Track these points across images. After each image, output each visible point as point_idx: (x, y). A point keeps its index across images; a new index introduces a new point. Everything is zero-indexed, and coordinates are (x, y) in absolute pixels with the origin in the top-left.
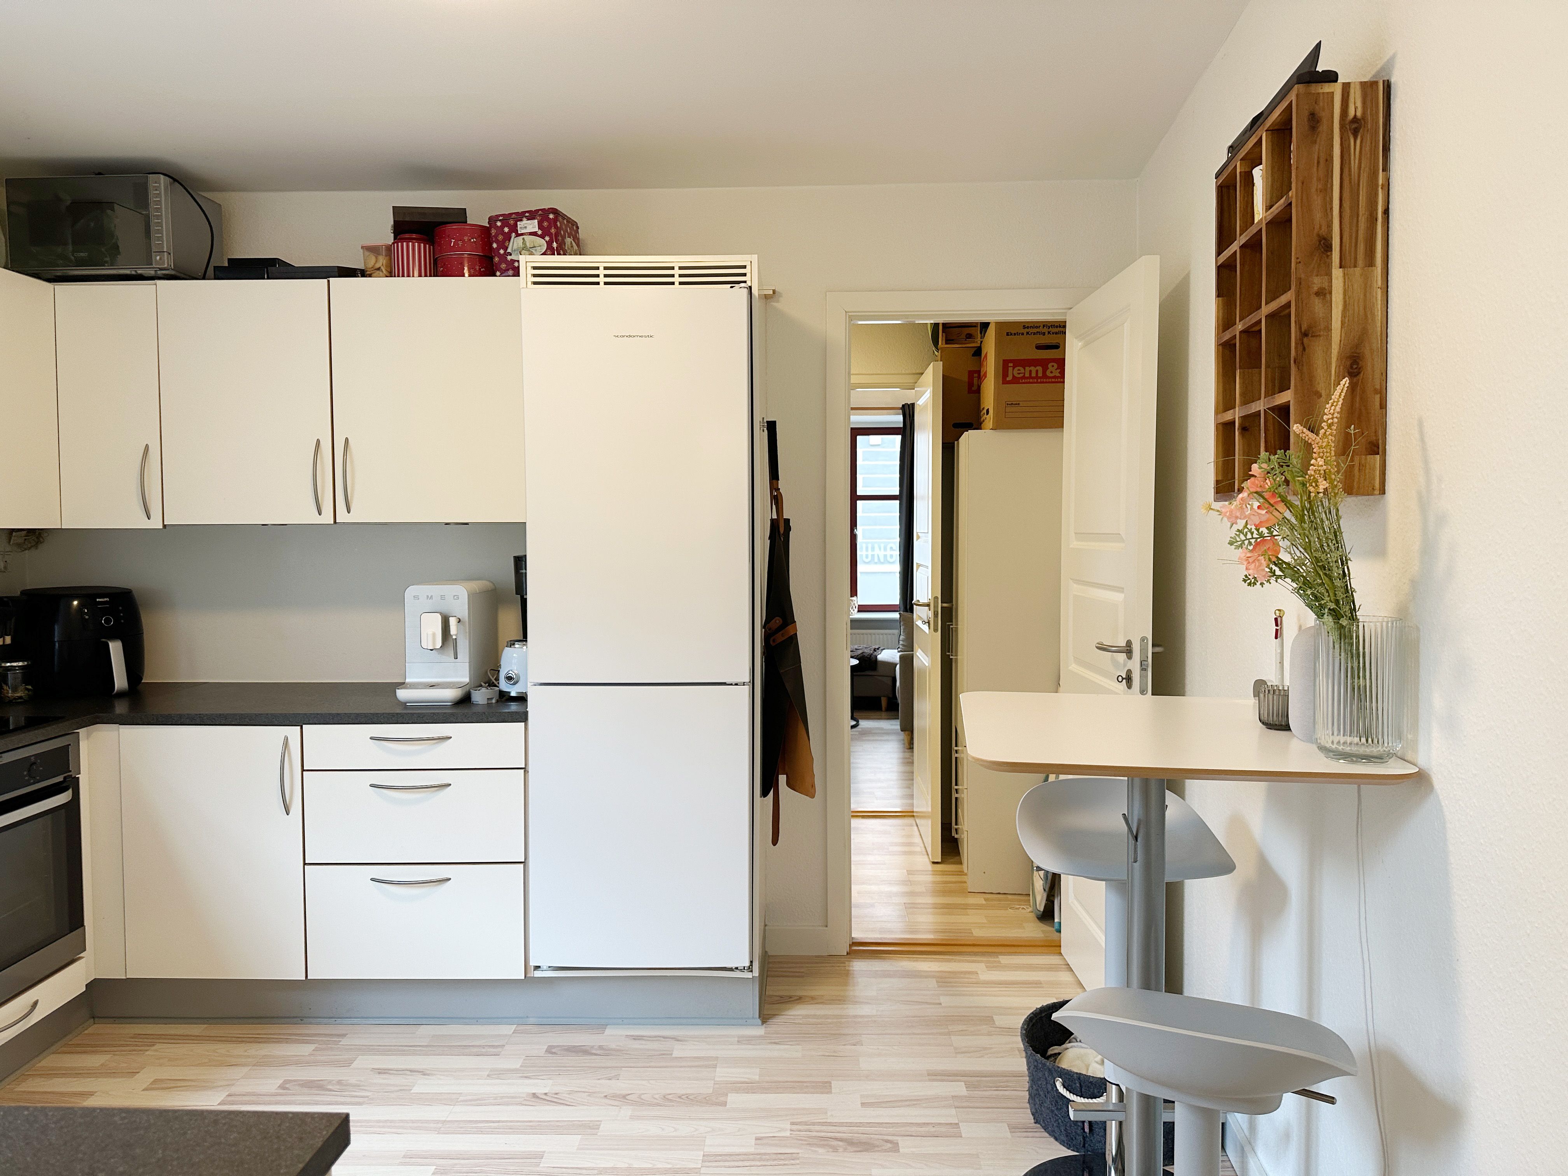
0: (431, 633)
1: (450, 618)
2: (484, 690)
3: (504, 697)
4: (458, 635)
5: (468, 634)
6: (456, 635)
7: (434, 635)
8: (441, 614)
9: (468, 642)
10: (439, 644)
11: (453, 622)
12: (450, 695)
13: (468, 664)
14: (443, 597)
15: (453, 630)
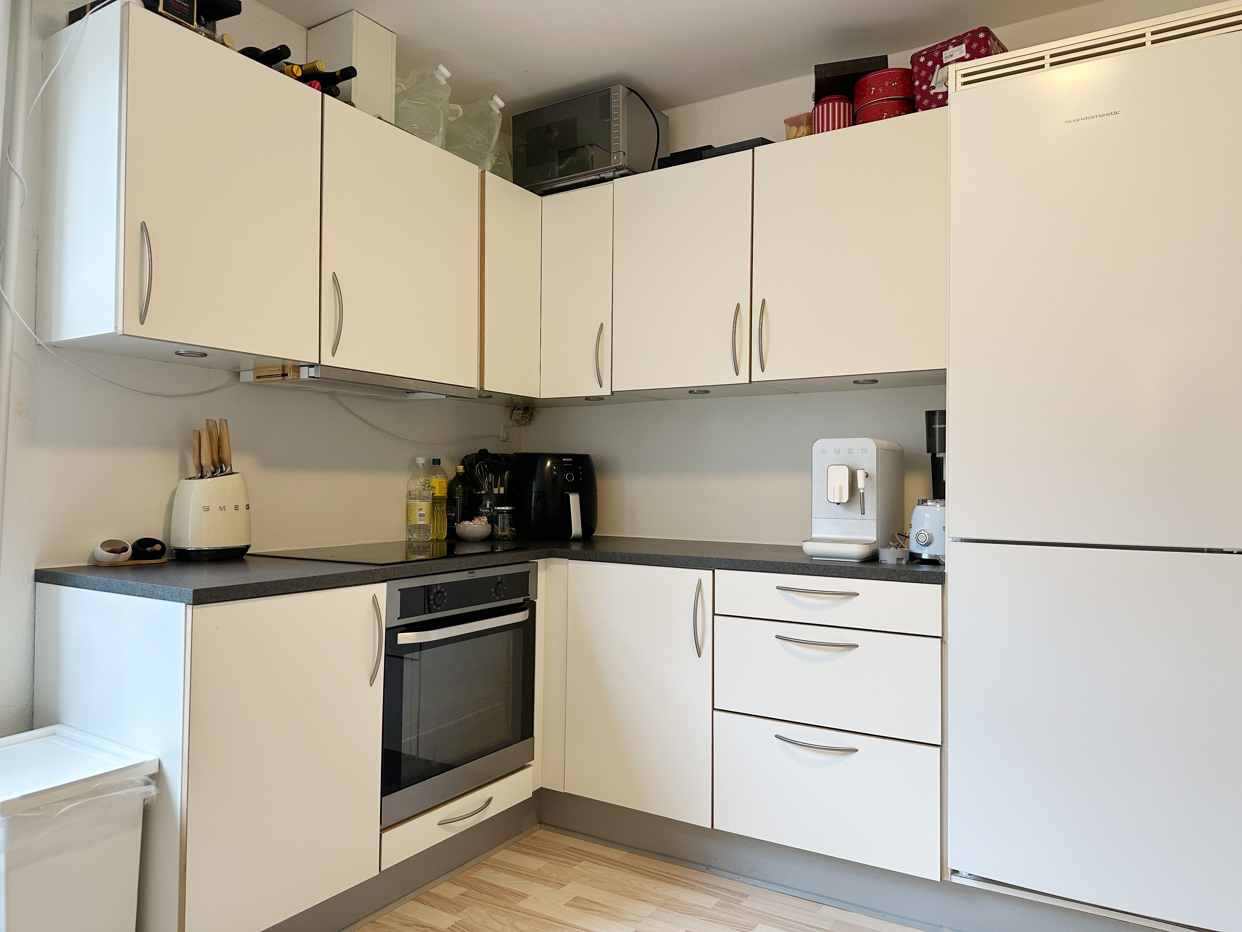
0: (838, 486)
1: (858, 471)
2: (893, 549)
3: (914, 558)
4: (866, 490)
5: (875, 490)
6: (863, 489)
7: (841, 488)
8: (848, 467)
9: (876, 498)
10: (845, 499)
11: (860, 475)
12: (857, 551)
13: (875, 522)
14: (850, 451)
15: (861, 483)
